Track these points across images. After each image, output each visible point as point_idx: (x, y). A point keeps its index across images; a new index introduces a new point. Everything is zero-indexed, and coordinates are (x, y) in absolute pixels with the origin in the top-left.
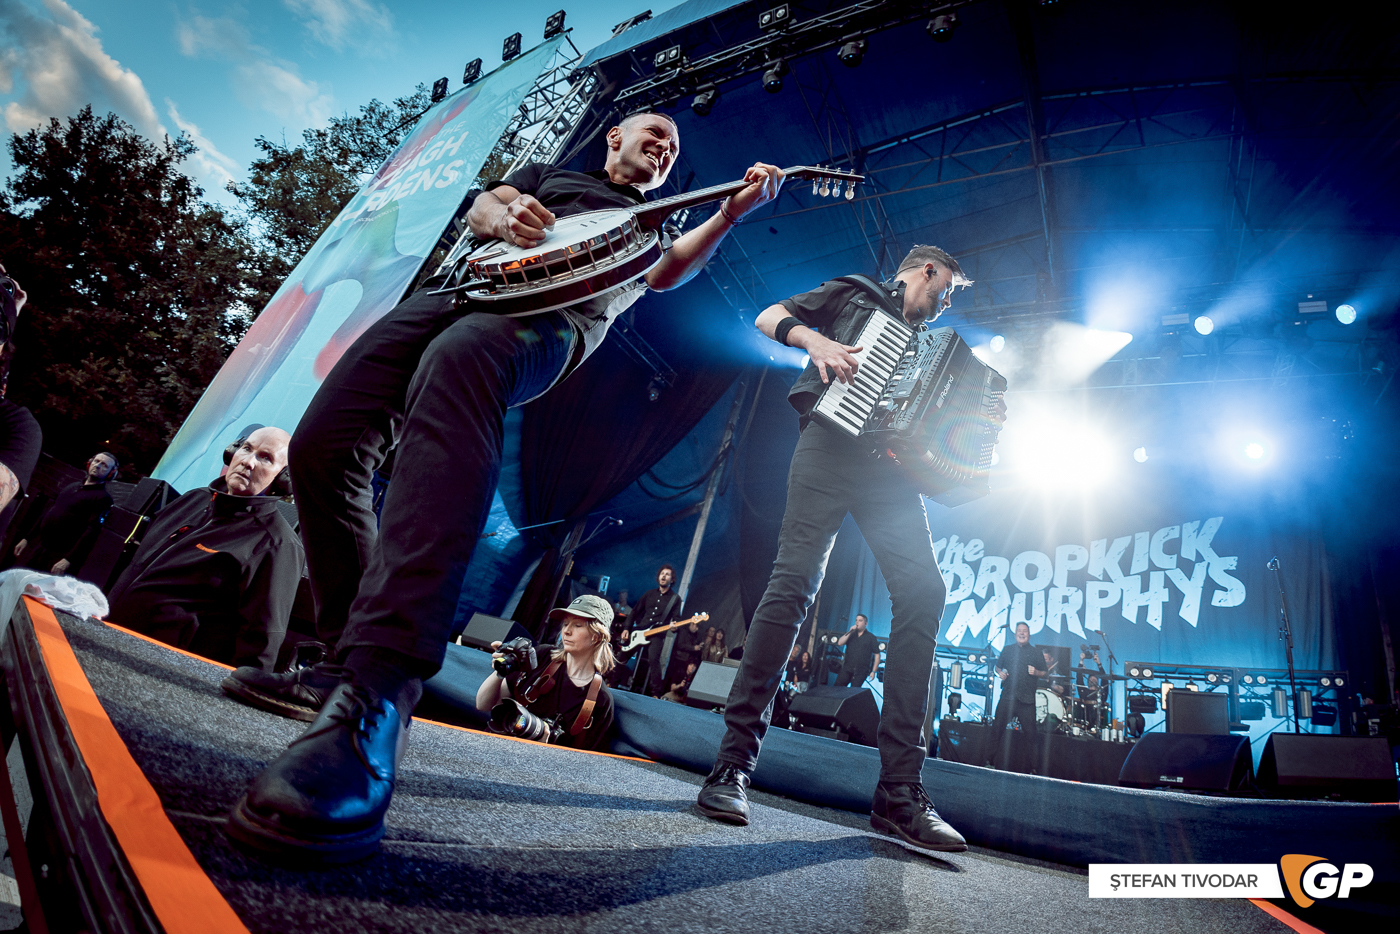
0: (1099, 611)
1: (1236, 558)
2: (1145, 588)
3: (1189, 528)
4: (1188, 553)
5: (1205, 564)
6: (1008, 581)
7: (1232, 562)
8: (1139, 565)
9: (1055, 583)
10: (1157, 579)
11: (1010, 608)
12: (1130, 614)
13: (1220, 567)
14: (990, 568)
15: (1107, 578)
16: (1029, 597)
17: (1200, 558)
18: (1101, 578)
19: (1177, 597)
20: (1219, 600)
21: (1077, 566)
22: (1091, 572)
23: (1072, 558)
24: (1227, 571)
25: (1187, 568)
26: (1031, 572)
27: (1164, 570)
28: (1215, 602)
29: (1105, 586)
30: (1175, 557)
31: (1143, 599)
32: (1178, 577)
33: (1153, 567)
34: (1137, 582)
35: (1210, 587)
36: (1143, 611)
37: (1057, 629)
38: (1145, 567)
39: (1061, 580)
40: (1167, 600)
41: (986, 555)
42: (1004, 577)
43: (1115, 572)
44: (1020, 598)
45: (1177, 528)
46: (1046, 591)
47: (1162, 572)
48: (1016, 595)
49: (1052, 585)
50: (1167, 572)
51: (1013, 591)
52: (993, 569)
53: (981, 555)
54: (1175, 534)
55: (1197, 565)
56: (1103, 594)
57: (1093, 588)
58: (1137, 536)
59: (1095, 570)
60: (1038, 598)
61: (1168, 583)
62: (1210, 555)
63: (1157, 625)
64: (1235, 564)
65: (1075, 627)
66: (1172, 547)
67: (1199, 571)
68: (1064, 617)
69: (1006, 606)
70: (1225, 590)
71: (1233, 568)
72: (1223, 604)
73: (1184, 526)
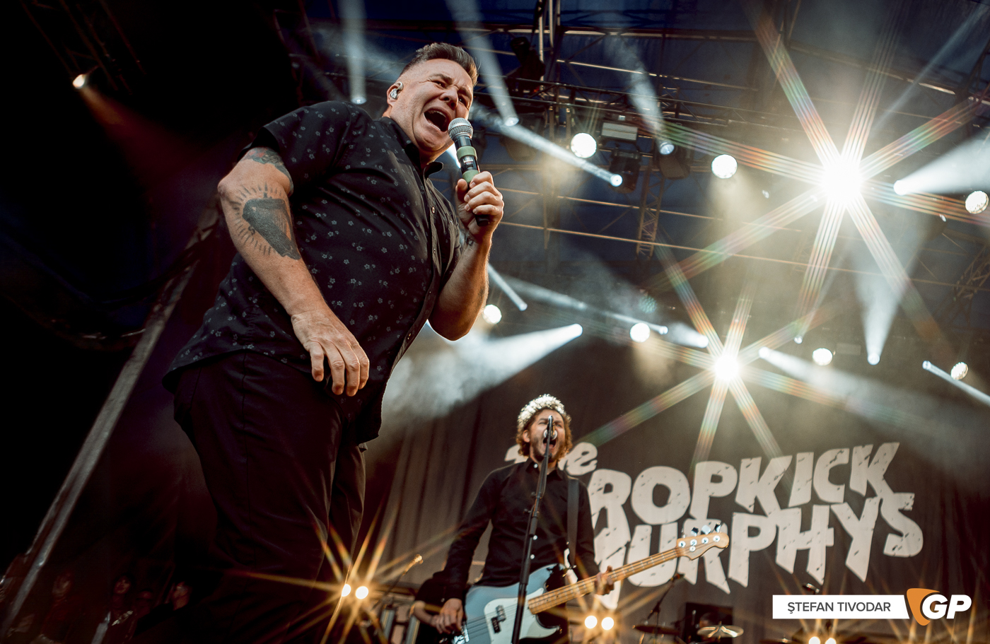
0: (747, 555)
1: (913, 495)
2: (806, 526)
3: (861, 452)
4: (858, 485)
5: (876, 500)
6: (627, 507)
7: (907, 500)
8: (799, 495)
9: (692, 512)
10: (820, 516)
11: (628, 545)
12: (786, 560)
13: (894, 505)
14: (603, 485)
15: (758, 510)
16: (656, 530)
17: (871, 492)
18: (751, 510)
19: (843, 541)
20: (893, 547)
21: (722, 490)
22: (739, 500)
23: (716, 479)
24: (902, 511)
25: (856, 502)
26: (661, 496)
27: (830, 504)
28: (888, 550)
29: (755, 521)
30: (842, 488)
31: (802, 541)
32: (845, 513)
33: (815, 499)
34: (794, 516)
35: (882, 530)
36: (802, 556)
37: (692, 577)
38: (806, 498)
39: (700, 509)
40: (831, 543)
41: (599, 467)
42: (623, 501)
43: (769, 503)
44: (643, 532)
45: (846, 451)
46: (680, 523)
47: (826, 508)
48: (639, 529)
49: (687, 515)
50: (833, 507)
51: (634, 521)
52: (608, 488)
53: (592, 466)
54: (843, 458)
55: (867, 501)
56: (753, 532)
57: (741, 522)
58: (799, 456)
59: (744, 499)
60: (669, 532)
61: (834, 522)
62: (882, 489)
63: (819, 576)
64: (911, 503)
65: (715, 576)
66: (840, 475)
67: (870, 507)
68: (701, 561)
69: (623, 544)
70: (900, 534)
71: (909, 507)
72: (898, 553)
73: (855, 449)
